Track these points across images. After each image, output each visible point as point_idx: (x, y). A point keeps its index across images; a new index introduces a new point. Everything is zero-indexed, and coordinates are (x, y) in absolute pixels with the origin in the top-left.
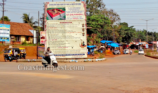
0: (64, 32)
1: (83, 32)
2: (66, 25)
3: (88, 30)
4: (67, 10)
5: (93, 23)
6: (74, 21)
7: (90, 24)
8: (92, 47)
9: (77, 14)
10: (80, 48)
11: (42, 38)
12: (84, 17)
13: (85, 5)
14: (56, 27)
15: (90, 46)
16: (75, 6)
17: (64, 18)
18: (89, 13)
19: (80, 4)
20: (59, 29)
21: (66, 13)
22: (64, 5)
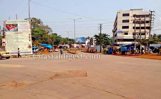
0: (18, 38)
1: (29, 39)
2: (19, 35)
3: (32, 38)
4: (18, 25)
5: (36, 33)
6: (24, 32)
7: (34, 34)
8: (36, 48)
9: (25, 28)
10: (28, 48)
12: (30, 30)
13: (30, 23)
14: (12, 36)
15: (34, 47)
16: (24, 23)
17: (17, 30)
18: (33, 27)
19: (27, 22)
20: (14, 37)
21: (18, 27)
22: (17, 22)
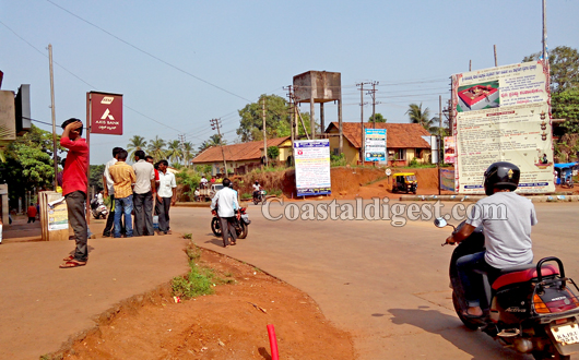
0: (497, 134)
1: (542, 132)
2: (502, 119)
3: (555, 125)
4: (502, 84)
5: (568, 108)
6: (520, 107)
7: (560, 111)
8: (567, 165)
9: (526, 92)
10: (537, 169)
11: (448, 151)
12: (545, 97)
13: (545, 69)
14: (478, 126)
15: (562, 165)
16: (522, 74)
17: (495, 104)
18: (555, 85)
19: (534, 67)
20: (486, 128)
21: (501, 93)
22: (495, 76)
